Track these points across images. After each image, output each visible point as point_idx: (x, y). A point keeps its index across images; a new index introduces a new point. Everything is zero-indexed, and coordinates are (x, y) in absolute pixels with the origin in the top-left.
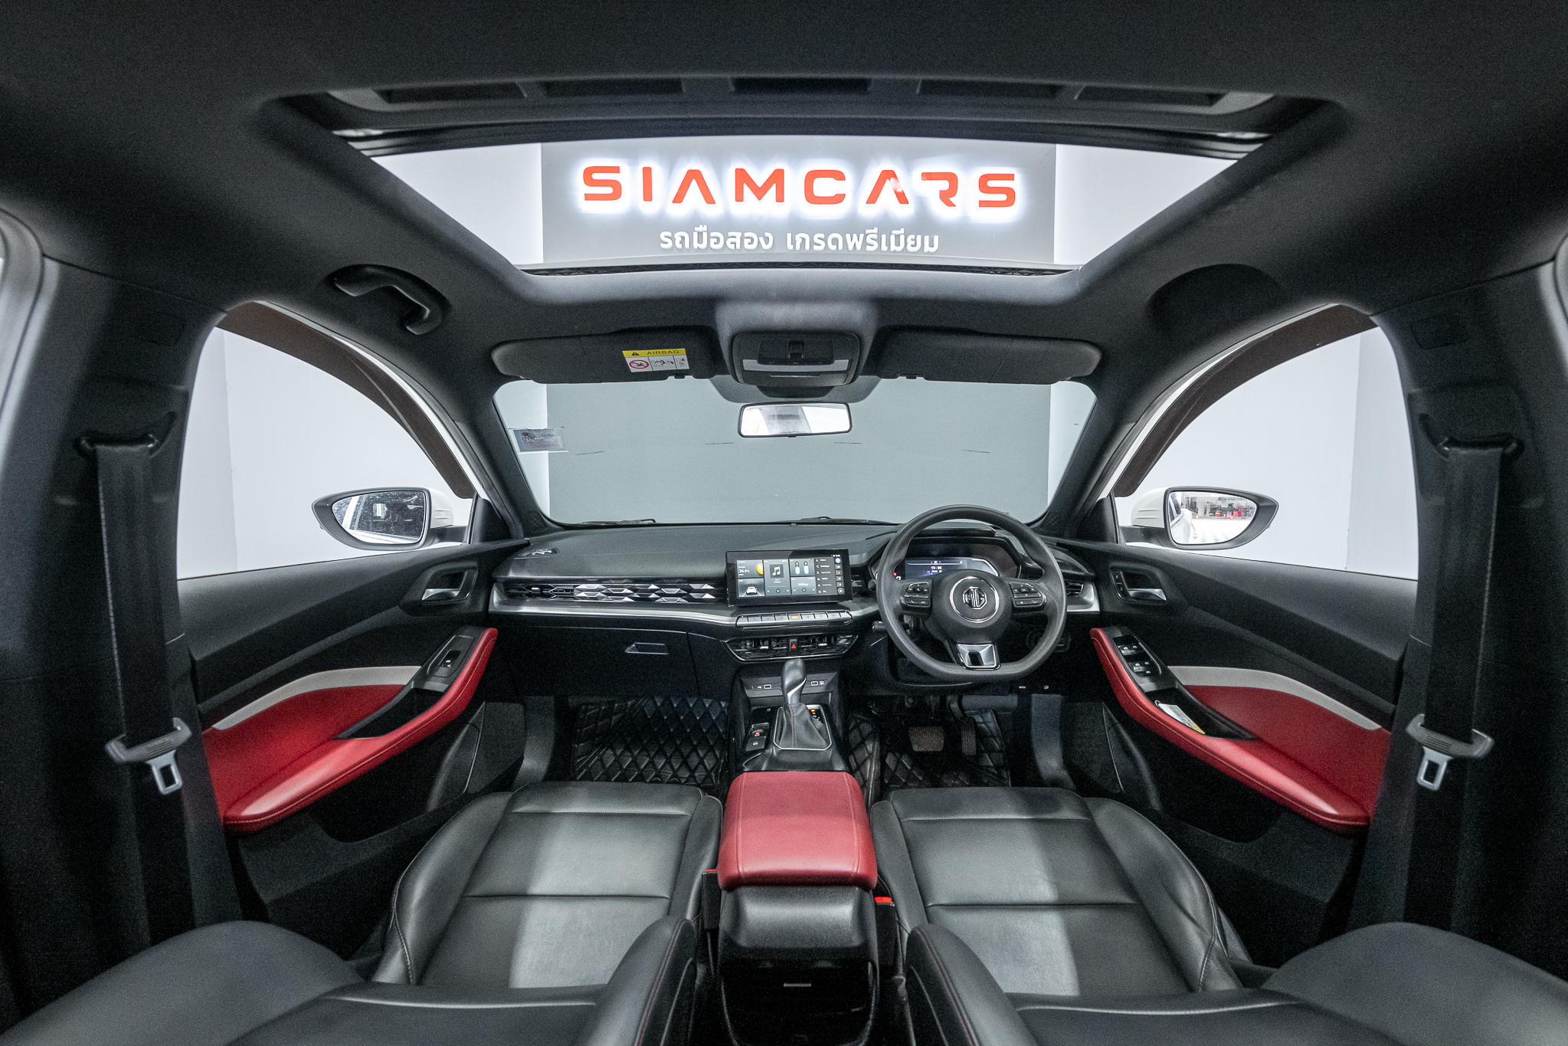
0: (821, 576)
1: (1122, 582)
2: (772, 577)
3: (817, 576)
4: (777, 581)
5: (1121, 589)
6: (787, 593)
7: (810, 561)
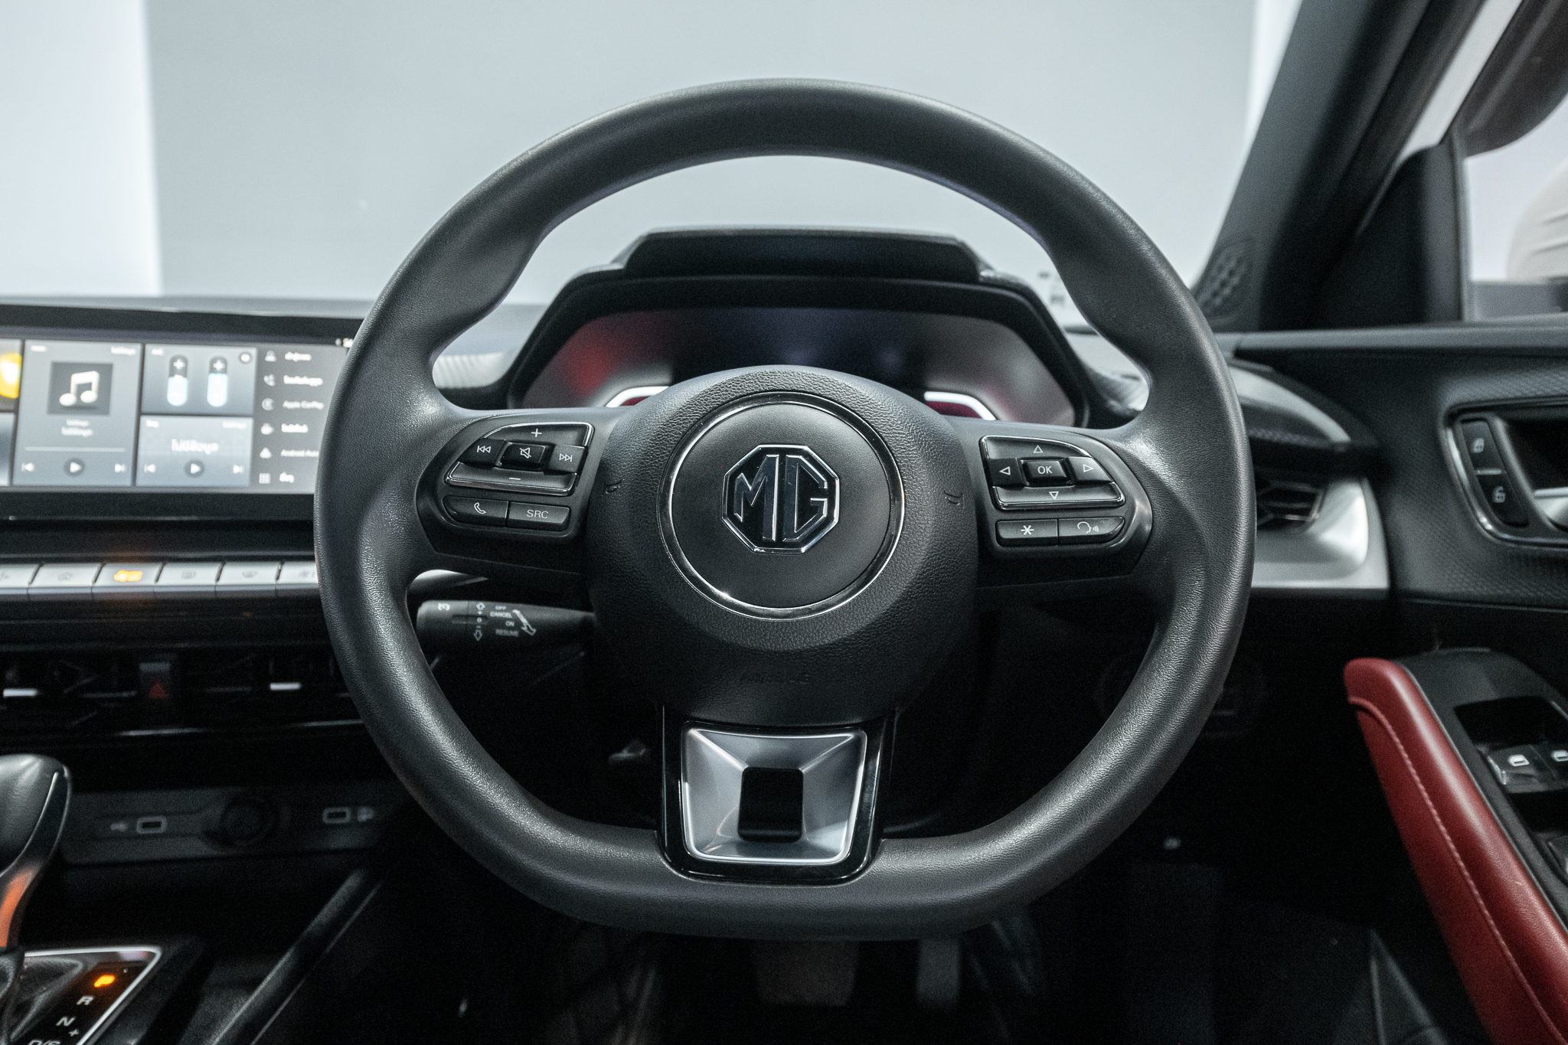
0: (279, 416)
1: (1505, 465)
2: (55, 408)
3: (259, 417)
4: (77, 427)
5: (1499, 496)
6: (116, 477)
7: (242, 357)
